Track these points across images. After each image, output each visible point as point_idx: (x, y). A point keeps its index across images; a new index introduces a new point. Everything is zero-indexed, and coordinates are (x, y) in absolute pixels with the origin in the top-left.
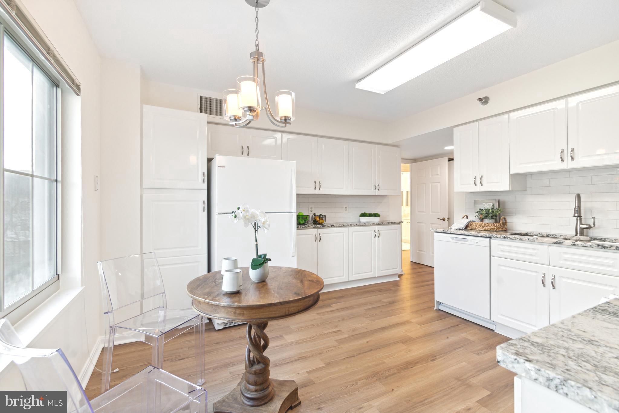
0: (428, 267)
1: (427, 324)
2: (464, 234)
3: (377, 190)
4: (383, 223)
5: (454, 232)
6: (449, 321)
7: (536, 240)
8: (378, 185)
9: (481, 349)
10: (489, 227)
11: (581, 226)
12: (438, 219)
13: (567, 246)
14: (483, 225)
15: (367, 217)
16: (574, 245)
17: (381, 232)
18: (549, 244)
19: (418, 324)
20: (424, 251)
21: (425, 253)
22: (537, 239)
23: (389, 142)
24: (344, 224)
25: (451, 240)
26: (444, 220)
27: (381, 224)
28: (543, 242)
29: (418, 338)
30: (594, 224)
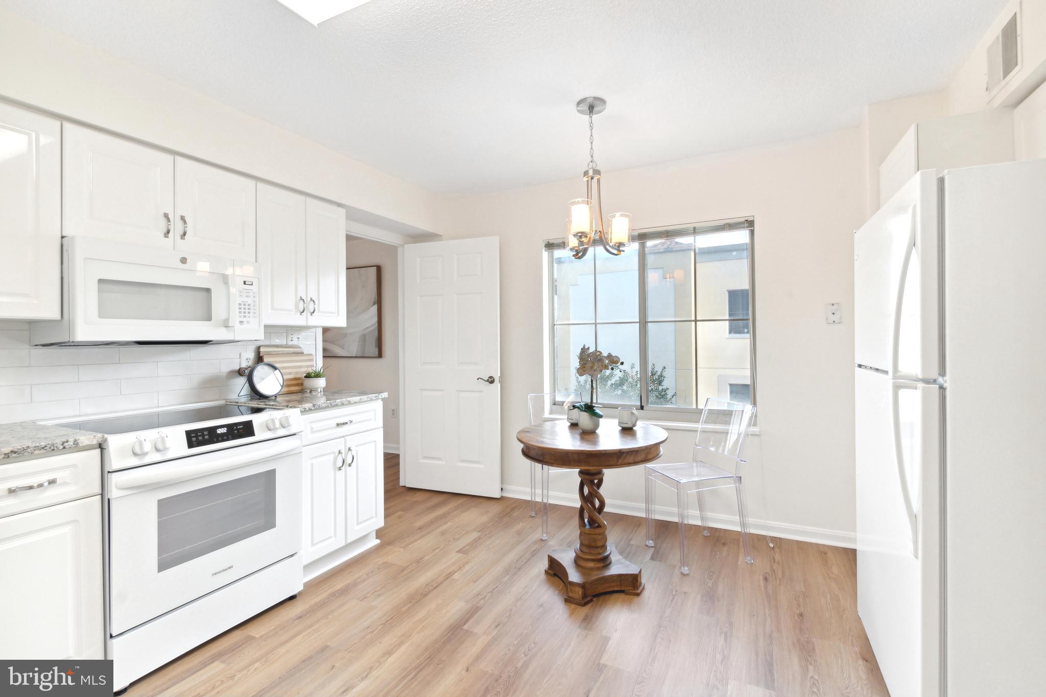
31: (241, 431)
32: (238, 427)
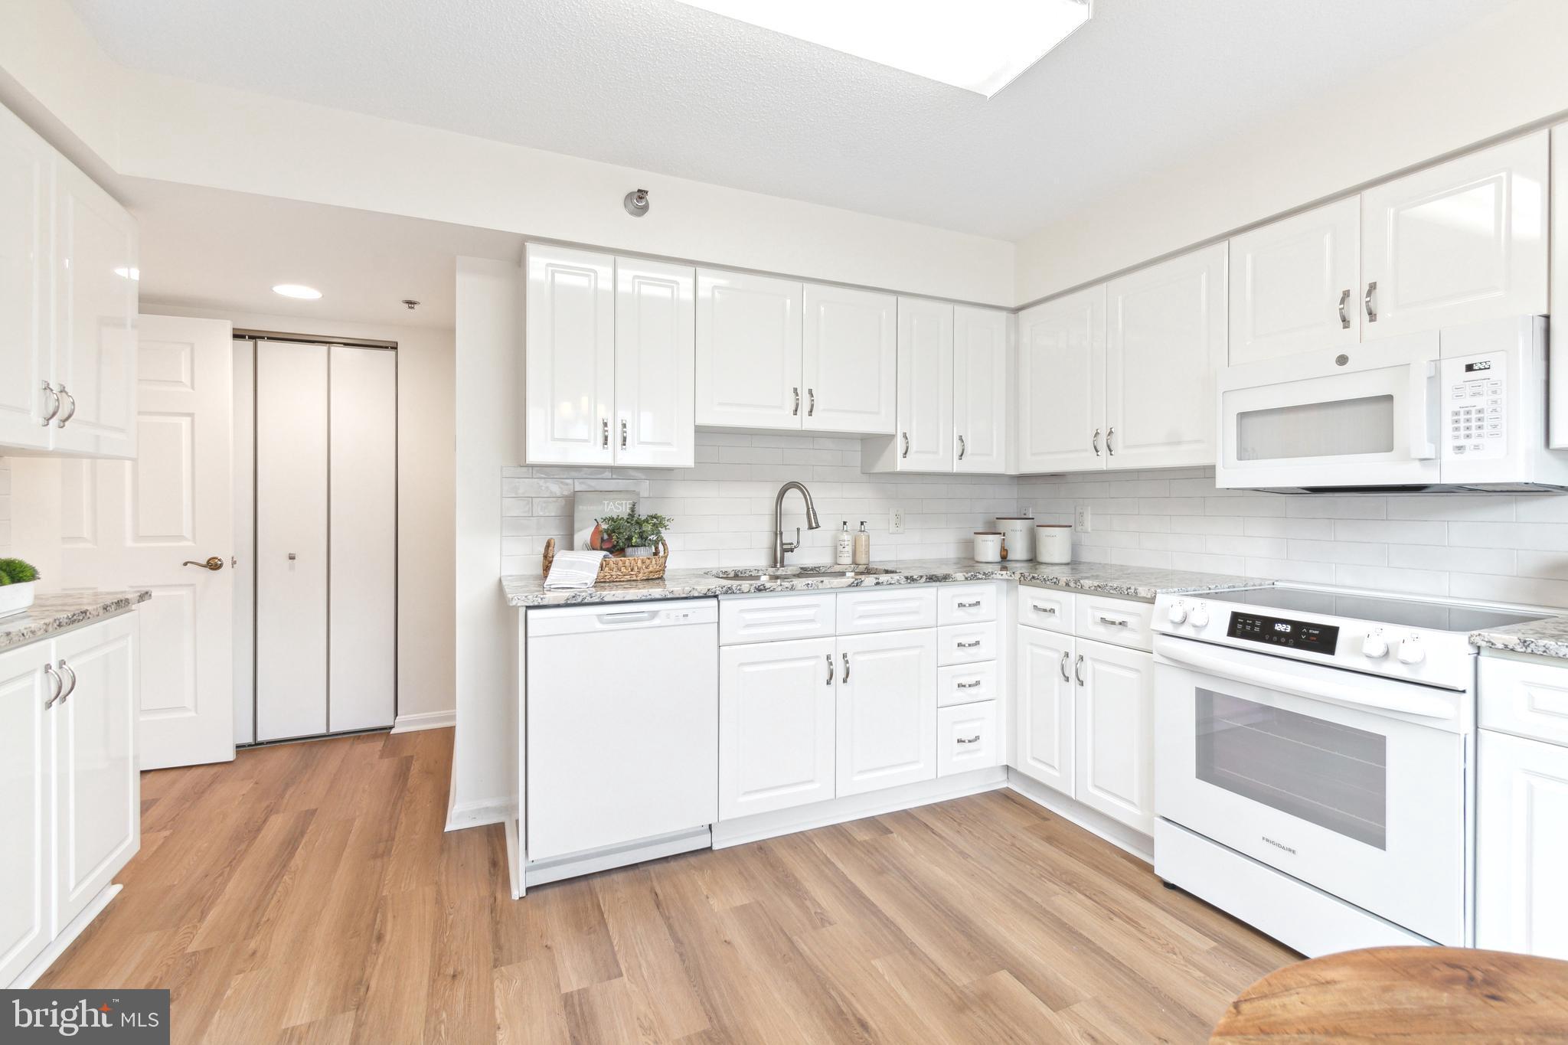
2: (649, 597)
3: (57, 420)
4: (85, 613)
5: (614, 595)
8: (64, 392)
9: (803, 906)
11: (784, 547)
12: (185, 564)
13: (868, 589)
16: (878, 584)
18: (837, 590)
22: (822, 582)
26: (214, 565)
27: (77, 618)
28: (831, 588)
30: (798, 542)
31: (1312, 638)
32: (1310, 631)
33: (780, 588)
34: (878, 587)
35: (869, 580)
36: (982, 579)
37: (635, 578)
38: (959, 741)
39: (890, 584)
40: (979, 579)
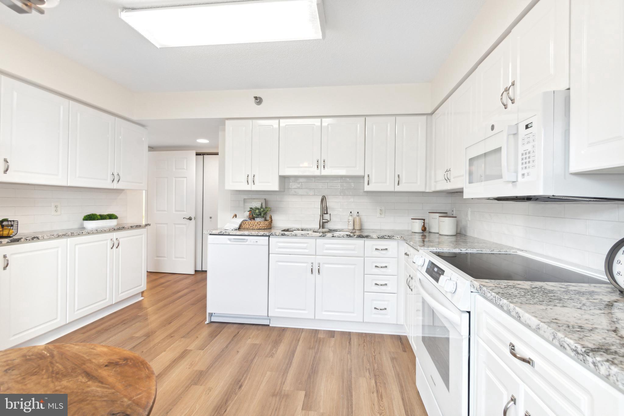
0: (170, 275)
1: (209, 346)
2: (244, 234)
3: (115, 181)
4: (124, 227)
5: (233, 233)
6: (227, 332)
7: (308, 235)
8: (118, 175)
9: (271, 350)
10: (261, 226)
11: (323, 221)
12: (184, 218)
13: (329, 238)
14: (256, 224)
15: (98, 220)
16: (333, 236)
17: (121, 240)
18: (316, 238)
19: (200, 350)
20: (165, 257)
21: (165, 259)
23: (135, 118)
24: (60, 234)
25: (229, 242)
26: (190, 219)
27: (121, 228)
28: (312, 237)
29: (209, 368)
30: (330, 219)
32: (440, 272)
33: (291, 235)
34: (333, 238)
35: (329, 235)
36: (387, 238)
37: (254, 228)
38: (375, 308)
39: (339, 237)
40: (386, 238)
